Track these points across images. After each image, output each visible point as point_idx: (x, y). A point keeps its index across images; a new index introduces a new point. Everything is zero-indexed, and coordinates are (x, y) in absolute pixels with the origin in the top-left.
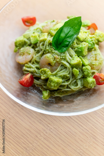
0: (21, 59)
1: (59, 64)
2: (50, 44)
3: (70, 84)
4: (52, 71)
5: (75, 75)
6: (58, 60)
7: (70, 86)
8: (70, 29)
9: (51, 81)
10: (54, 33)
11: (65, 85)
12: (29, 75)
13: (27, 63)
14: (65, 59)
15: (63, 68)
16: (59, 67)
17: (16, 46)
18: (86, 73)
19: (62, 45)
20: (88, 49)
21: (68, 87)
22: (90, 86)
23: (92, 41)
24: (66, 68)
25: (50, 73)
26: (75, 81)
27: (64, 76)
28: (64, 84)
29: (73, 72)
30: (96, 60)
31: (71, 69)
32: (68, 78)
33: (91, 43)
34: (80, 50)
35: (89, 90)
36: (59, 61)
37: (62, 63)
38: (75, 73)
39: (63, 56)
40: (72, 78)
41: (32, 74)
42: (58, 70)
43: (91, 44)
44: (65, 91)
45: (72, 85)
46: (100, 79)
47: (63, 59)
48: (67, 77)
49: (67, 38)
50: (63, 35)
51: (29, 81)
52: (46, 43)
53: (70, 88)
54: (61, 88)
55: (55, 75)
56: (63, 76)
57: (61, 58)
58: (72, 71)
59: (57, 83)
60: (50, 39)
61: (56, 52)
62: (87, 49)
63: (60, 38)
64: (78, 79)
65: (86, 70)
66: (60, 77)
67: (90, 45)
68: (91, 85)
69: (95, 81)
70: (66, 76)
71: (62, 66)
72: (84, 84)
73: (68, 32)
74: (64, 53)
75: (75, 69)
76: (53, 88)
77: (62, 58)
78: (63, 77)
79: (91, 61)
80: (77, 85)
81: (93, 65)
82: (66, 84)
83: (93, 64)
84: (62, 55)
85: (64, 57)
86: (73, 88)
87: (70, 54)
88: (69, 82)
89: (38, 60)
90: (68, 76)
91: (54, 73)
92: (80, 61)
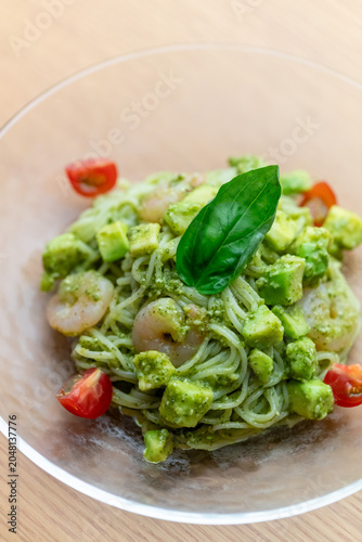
0: (66, 317)
1: (203, 335)
2: (169, 264)
3: (241, 406)
4: (177, 362)
5: (261, 374)
6: (197, 322)
7: (241, 413)
8: (240, 208)
9: (175, 398)
10: (183, 223)
11: (224, 411)
12: (97, 375)
13: (86, 332)
14: (221, 319)
15: (217, 348)
16: (203, 347)
17: (49, 270)
18: (297, 366)
19: (212, 267)
20: (305, 278)
21: (234, 417)
22: (314, 413)
23: (318, 249)
24: (226, 348)
25: (169, 367)
26: (259, 393)
27: (220, 378)
28: (220, 406)
29: (253, 363)
30: (332, 315)
31: (244, 354)
32: (236, 387)
33: (315, 256)
34: (276, 286)
35: (309, 424)
36: (201, 325)
37: (212, 331)
38: (259, 369)
39: (216, 309)
40: (249, 385)
41: (108, 372)
42: (197, 356)
43: (314, 261)
44: (224, 430)
45: (251, 408)
46: (350, 387)
47: (214, 316)
48: (231, 383)
49: (228, 242)
50: (213, 232)
51: (97, 396)
52: (156, 262)
53: (241, 420)
54: (211, 421)
55: (190, 375)
56: (217, 378)
57: (208, 315)
58: (249, 361)
59: (197, 404)
60: (168, 246)
61: (191, 291)
62: (301, 279)
63: (204, 241)
64: (269, 388)
65: (299, 356)
66: (207, 380)
67: (310, 265)
68: (318, 407)
69: (332, 394)
70: (228, 379)
71: (211, 341)
72: (291, 404)
73: (231, 220)
74: (219, 295)
75: (258, 353)
76: (182, 423)
77: (211, 313)
78: (217, 383)
79: (317, 322)
80: (267, 408)
81: (324, 334)
82: (228, 405)
83: (323, 330)
84: (213, 303)
85: (217, 312)
86: (253, 419)
87: (242, 300)
88: (239, 401)
89: (126, 320)
90: (235, 377)
91: (185, 368)
92: (276, 326)
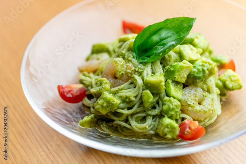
1: (129, 78)
3: (132, 115)
4: (113, 86)
5: (144, 101)
6: (129, 71)
8: (173, 34)
14: (140, 74)
16: (127, 83)
19: (149, 53)
22: (163, 132)
23: (203, 66)
25: (108, 86)
27: (127, 97)
28: (121, 111)
29: (143, 94)
31: (141, 89)
32: (132, 104)
34: (172, 69)
36: (130, 73)
37: (134, 78)
38: (145, 98)
39: (140, 68)
40: (138, 107)
42: (122, 86)
43: (198, 69)
44: (120, 125)
45: (136, 120)
46: (188, 129)
47: (137, 72)
48: (131, 101)
49: (159, 45)
50: (155, 38)
52: (126, 45)
55: (115, 93)
56: (125, 97)
57: (135, 70)
59: (109, 102)
61: (134, 61)
62: (187, 73)
63: (150, 40)
65: (168, 103)
66: (120, 97)
67: (195, 70)
68: (166, 130)
70: (129, 99)
71: (132, 83)
73: (166, 36)
74: (145, 64)
75: (148, 92)
76: (99, 108)
77: (137, 69)
78: (124, 100)
82: (126, 112)
84: (141, 66)
85: (140, 70)
86: (135, 125)
88: (130, 111)
90: (133, 99)
91: (114, 89)
92: (161, 82)
